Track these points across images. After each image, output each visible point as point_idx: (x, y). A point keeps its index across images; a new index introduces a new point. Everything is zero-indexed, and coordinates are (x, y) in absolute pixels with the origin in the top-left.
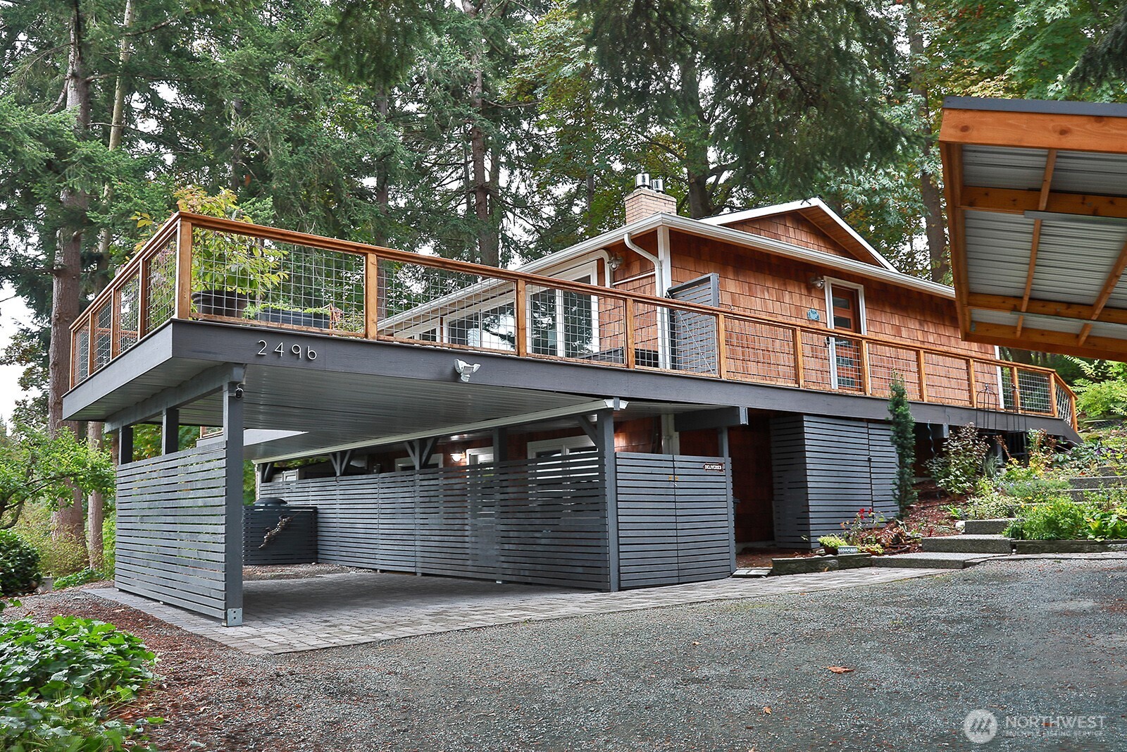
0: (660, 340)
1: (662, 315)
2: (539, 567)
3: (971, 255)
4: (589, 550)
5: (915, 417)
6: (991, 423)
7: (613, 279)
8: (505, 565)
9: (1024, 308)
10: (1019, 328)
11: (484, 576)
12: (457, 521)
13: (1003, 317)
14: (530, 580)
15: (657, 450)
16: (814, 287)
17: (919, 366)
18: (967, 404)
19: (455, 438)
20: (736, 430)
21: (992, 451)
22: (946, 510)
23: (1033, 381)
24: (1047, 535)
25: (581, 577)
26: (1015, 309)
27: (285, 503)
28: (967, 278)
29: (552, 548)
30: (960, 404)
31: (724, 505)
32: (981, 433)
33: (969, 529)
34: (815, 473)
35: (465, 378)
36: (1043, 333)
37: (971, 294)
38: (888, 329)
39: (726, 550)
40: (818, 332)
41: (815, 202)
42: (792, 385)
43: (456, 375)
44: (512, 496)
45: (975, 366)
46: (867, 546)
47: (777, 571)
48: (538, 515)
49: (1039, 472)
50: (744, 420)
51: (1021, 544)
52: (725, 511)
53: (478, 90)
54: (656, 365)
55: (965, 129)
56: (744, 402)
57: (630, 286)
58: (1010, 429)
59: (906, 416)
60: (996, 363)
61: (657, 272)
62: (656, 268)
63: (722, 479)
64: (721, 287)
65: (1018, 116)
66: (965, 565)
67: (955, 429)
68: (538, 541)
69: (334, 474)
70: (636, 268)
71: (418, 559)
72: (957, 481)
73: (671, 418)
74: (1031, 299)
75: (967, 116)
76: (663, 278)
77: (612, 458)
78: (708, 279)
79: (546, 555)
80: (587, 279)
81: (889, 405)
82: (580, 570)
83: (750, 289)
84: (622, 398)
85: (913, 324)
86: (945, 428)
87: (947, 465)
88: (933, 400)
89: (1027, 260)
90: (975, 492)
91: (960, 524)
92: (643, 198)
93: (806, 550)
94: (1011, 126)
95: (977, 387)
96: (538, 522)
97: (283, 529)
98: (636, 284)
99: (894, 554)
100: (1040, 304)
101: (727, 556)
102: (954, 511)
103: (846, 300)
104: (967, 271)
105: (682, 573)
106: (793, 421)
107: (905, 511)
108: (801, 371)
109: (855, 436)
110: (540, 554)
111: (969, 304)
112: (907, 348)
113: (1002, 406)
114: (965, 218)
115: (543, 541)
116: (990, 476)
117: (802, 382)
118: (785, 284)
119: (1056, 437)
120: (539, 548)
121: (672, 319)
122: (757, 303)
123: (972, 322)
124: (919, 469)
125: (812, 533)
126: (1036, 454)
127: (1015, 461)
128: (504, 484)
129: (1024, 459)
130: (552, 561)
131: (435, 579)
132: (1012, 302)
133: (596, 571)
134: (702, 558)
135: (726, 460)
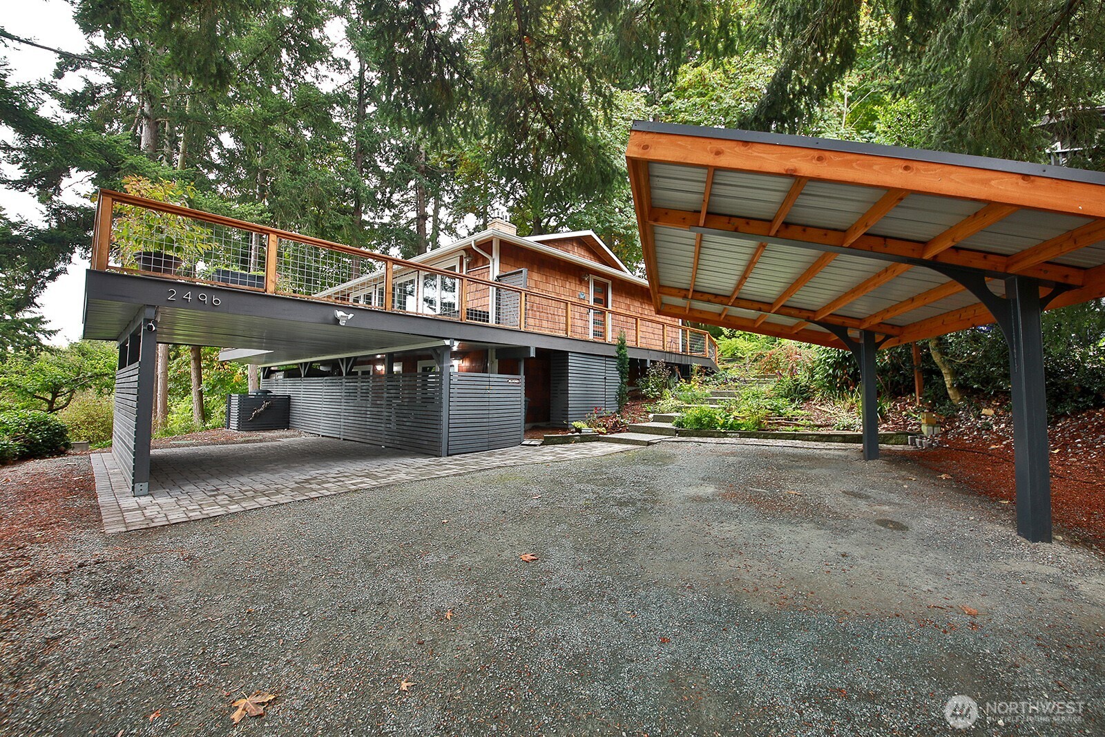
0: (490, 306)
1: (492, 291)
2: (404, 439)
3: (659, 260)
4: (431, 431)
5: (630, 354)
6: (673, 360)
7: (468, 268)
8: (387, 437)
9: (690, 297)
10: (688, 309)
11: (375, 443)
12: (363, 409)
13: (678, 301)
14: (399, 446)
15: (485, 371)
16: (584, 280)
17: (636, 327)
18: (661, 348)
19: (379, 356)
20: (528, 360)
21: (673, 374)
22: (644, 407)
23: (698, 337)
24: (695, 427)
25: (427, 447)
26: (685, 297)
27: (270, 392)
28: (658, 275)
29: (412, 428)
30: (658, 348)
31: (519, 403)
32: (668, 364)
33: (656, 419)
34: (573, 385)
35: (342, 323)
36: (701, 312)
37: (661, 286)
38: (623, 306)
39: (519, 429)
40: (584, 306)
41: (589, 232)
42: (564, 335)
43: (337, 321)
44: (393, 395)
45: (667, 328)
46: (598, 429)
47: (547, 442)
48: (406, 408)
49: (696, 387)
50: (533, 354)
51: (681, 430)
52: (519, 407)
53: (423, 160)
54: (488, 321)
55: (646, 147)
56: (534, 344)
57: (477, 273)
58: (683, 363)
59: (625, 355)
60: (679, 327)
61: (491, 265)
62: (491, 262)
63: (519, 388)
64: (529, 277)
65: (686, 138)
66: (649, 444)
67: (654, 362)
68: (405, 423)
69: (301, 376)
70: (480, 263)
71: (342, 430)
72: (652, 391)
73: (494, 350)
74: (694, 291)
75: (648, 137)
76: (495, 268)
77: (448, 375)
78: (521, 272)
79: (409, 432)
80: (453, 268)
81: (616, 348)
82: (426, 443)
83: (546, 279)
84: (456, 339)
85: (637, 304)
86: (648, 361)
87: (648, 381)
88: (644, 346)
89: (691, 265)
90: (660, 397)
91: (651, 416)
92: (497, 224)
93: (565, 428)
94: (680, 146)
95: (668, 339)
96: (405, 412)
97: (265, 409)
98: (480, 272)
99: (613, 433)
100: (699, 294)
101: (519, 433)
102: (649, 408)
103: (601, 289)
104: (657, 271)
105: (491, 444)
106: (562, 356)
107: (621, 409)
108: (569, 327)
109: (598, 365)
110: (405, 432)
111: (659, 292)
112: (631, 317)
113: (681, 350)
114: (654, 233)
115: (408, 424)
116: (670, 388)
117: (569, 333)
118: (567, 278)
119: (706, 368)
120: (405, 428)
121: (498, 295)
122: (550, 288)
123: (662, 303)
124: (631, 383)
125: (569, 420)
126: (696, 377)
127: (684, 381)
128: (389, 387)
129: (688, 380)
130: (411, 436)
131: (350, 442)
132: (683, 292)
133: (435, 444)
134: (503, 434)
135: (522, 377)
